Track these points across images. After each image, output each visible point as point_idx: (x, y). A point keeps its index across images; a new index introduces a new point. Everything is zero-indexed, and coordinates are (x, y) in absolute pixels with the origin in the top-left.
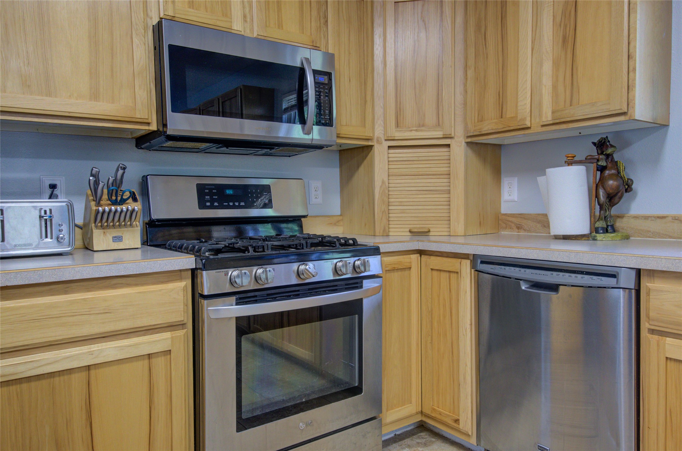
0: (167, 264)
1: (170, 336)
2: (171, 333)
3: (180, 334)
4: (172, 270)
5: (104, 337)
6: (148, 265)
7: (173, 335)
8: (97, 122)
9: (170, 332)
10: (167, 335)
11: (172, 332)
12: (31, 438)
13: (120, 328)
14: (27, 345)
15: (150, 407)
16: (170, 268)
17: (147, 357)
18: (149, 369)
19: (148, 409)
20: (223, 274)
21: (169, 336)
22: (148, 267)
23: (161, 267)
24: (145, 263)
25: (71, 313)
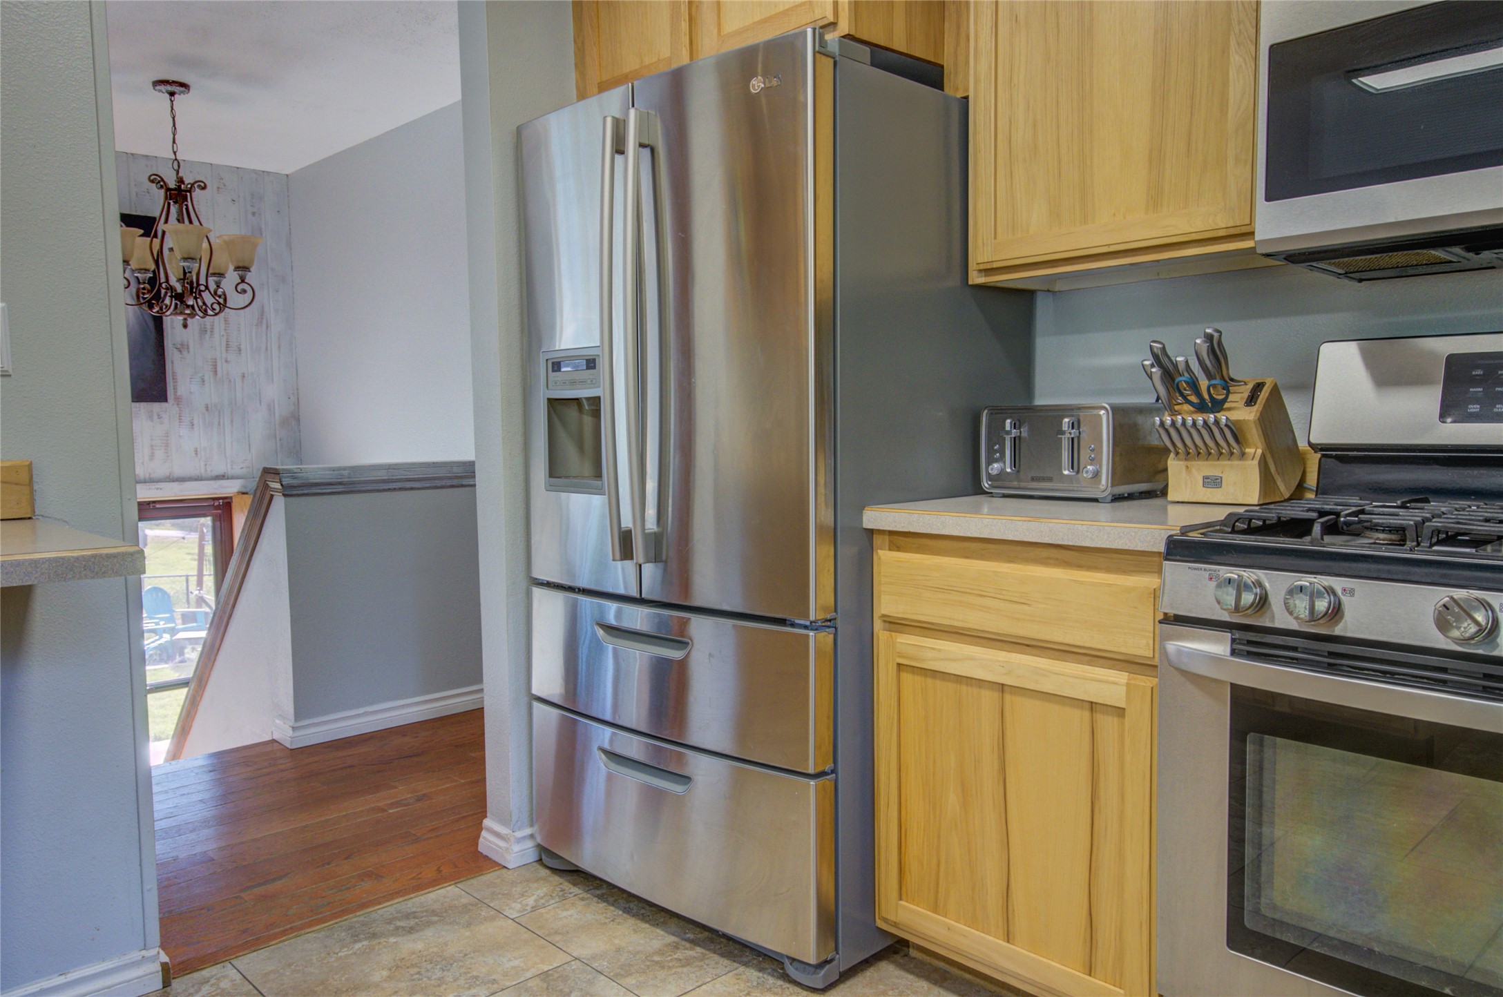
0: (1122, 535)
1: (1126, 681)
2: (1129, 676)
3: (1144, 684)
4: (1130, 549)
5: (1028, 646)
6: (1087, 532)
7: (1132, 682)
8: (1160, 252)
9: (1127, 674)
10: (1121, 677)
11: (1132, 675)
12: (934, 761)
13: (1048, 638)
14: (932, 624)
15: (1092, 803)
16: (1126, 544)
17: (1087, 705)
18: (1091, 730)
19: (1090, 804)
20: (1206, 574)
21: (1123, 681)
22: (1087, 536)
23: (1110, 539)
24: (1084, 527)
25: (978, 590)
